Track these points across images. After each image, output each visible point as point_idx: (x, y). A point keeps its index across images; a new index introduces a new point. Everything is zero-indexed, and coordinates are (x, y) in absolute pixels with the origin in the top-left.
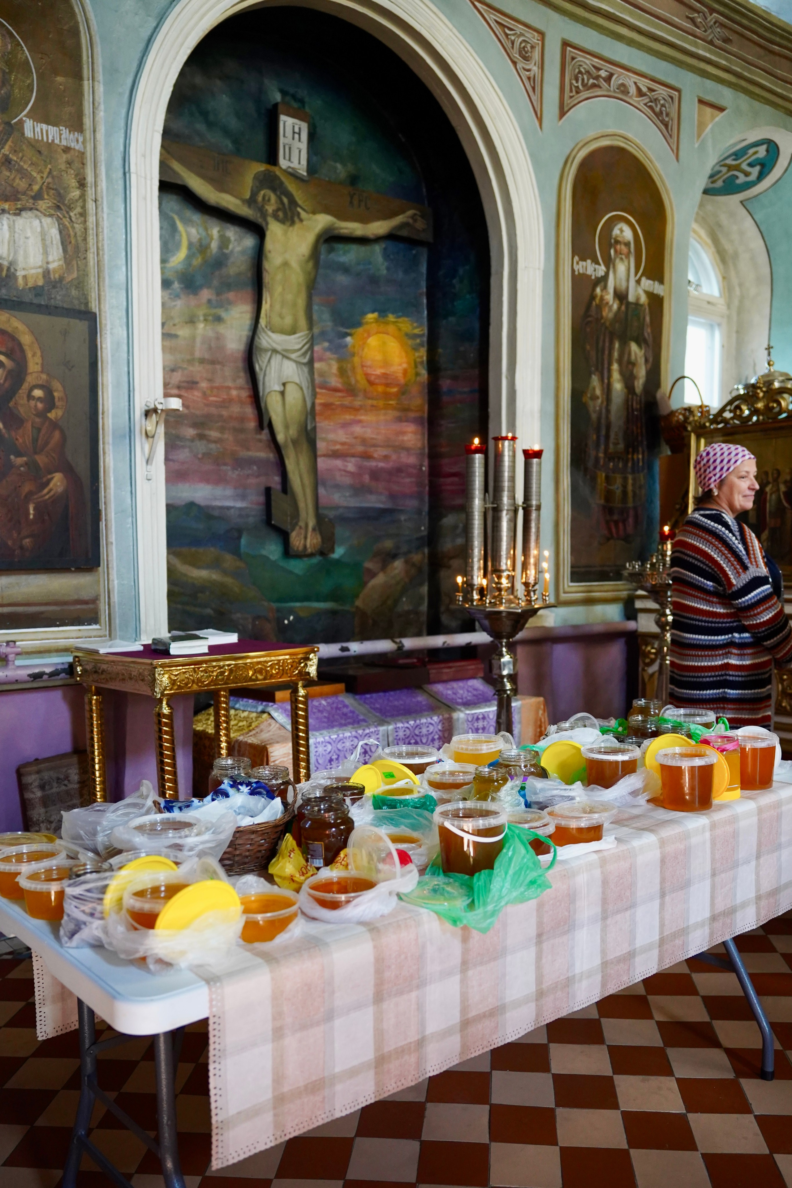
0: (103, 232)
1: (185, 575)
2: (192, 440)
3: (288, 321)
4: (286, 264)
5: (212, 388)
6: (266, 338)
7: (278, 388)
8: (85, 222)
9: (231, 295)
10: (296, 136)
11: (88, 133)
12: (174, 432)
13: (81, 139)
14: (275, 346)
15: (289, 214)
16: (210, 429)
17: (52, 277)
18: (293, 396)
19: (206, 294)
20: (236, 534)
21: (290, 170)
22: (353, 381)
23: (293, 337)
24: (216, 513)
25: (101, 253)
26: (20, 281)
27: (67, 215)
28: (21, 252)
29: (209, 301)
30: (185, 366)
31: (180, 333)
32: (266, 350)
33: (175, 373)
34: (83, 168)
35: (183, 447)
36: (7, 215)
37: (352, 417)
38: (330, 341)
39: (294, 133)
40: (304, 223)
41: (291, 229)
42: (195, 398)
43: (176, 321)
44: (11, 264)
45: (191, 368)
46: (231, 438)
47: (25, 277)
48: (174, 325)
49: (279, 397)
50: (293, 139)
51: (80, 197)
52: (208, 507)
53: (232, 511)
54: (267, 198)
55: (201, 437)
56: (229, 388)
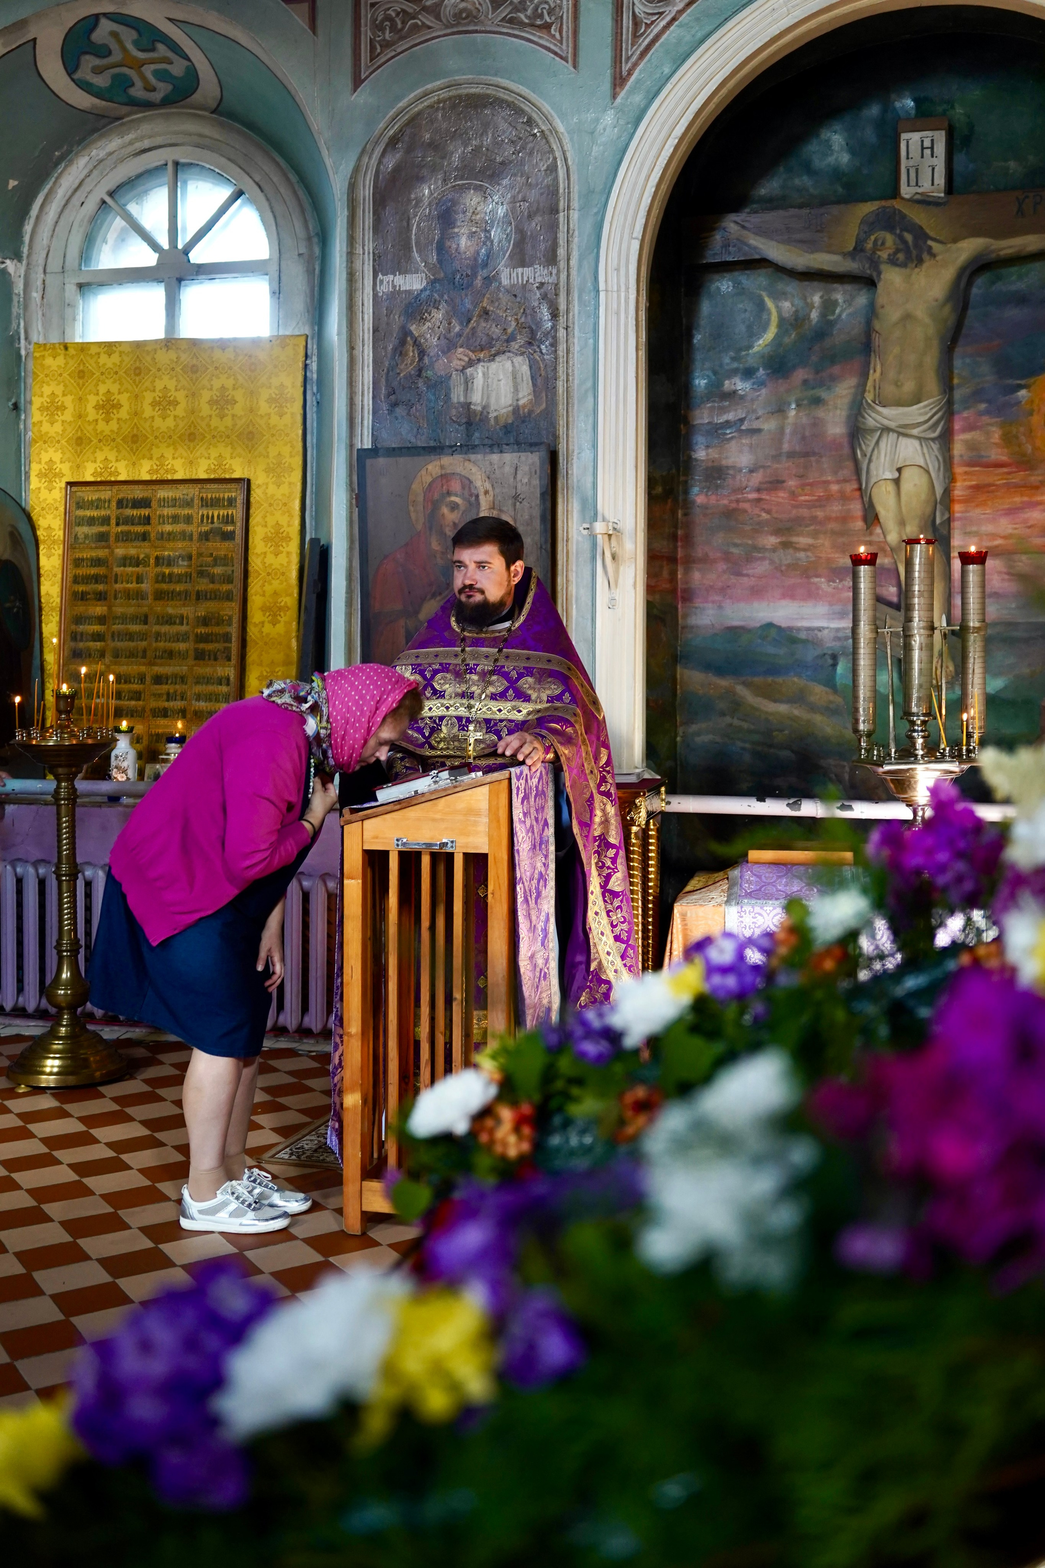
0: (573, 357)
1: (757, 709)
2: (774, 550)
3: (909, 386)
4: (908, 317)
5: (803, 486)
6: (873, 415)
7: (890, 475)
8: (556, 351)
9: (836, 370)
10: (928, 152)
11: (562, 264)
12: (750, 542)
13: (554, 271)
14: (886, 422)
15: (914, 253)
16: (798, 535)
17: (521, 412)
18: (913, 482)
19: (800, 375)
20: (830, 661)
21: (918, 197)
22: (1029, 448)
23: (915, 407)
24: (803, 635)
25: (571, 378)
26: (492, 422)
27: (538, 350)
28: (493, 395)
29: (805, 382)
30: (769, 464)
31: (766, 426)
32: (873, 431)
33: (754, 474)
34: (556, 299)
35: (763, 559)
36: (482, 364)
37: (1026, 499)
38: (989, 401)
39: (923, 148)
40: (938, 258)
41: (917, 270)
42: (780, 500)
43: (760, 413)
44: (484, 408)
45: (776, 466)
46: (827, 543)
47: (496, 418)
48: (757, 418)
49: (891, 487)
50: (922, 157)
51: (552, 328)
52: (790, 629)
53: (826, 632)
54: (879, 243)
55: (786, 545)
56: (828, 482)
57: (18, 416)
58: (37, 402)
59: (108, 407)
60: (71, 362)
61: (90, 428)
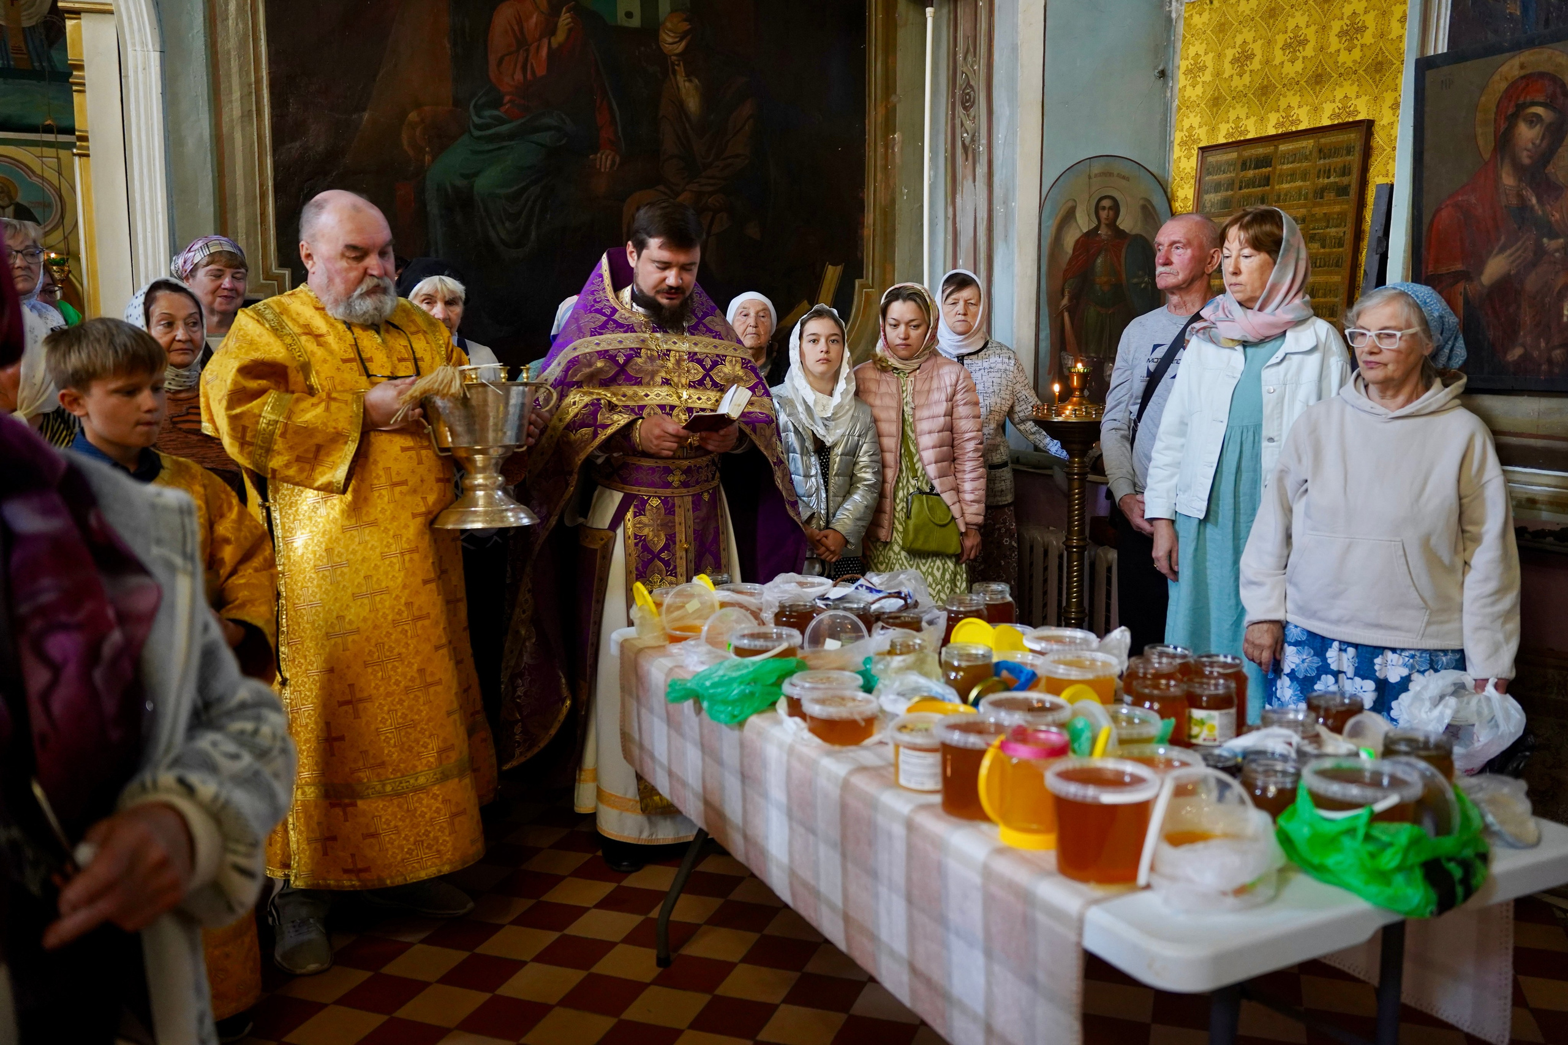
57: (1166, 83)
58: (1184, 65)
59: (1243, 59)
60: (1214, 15)
61: (1225, 85)
